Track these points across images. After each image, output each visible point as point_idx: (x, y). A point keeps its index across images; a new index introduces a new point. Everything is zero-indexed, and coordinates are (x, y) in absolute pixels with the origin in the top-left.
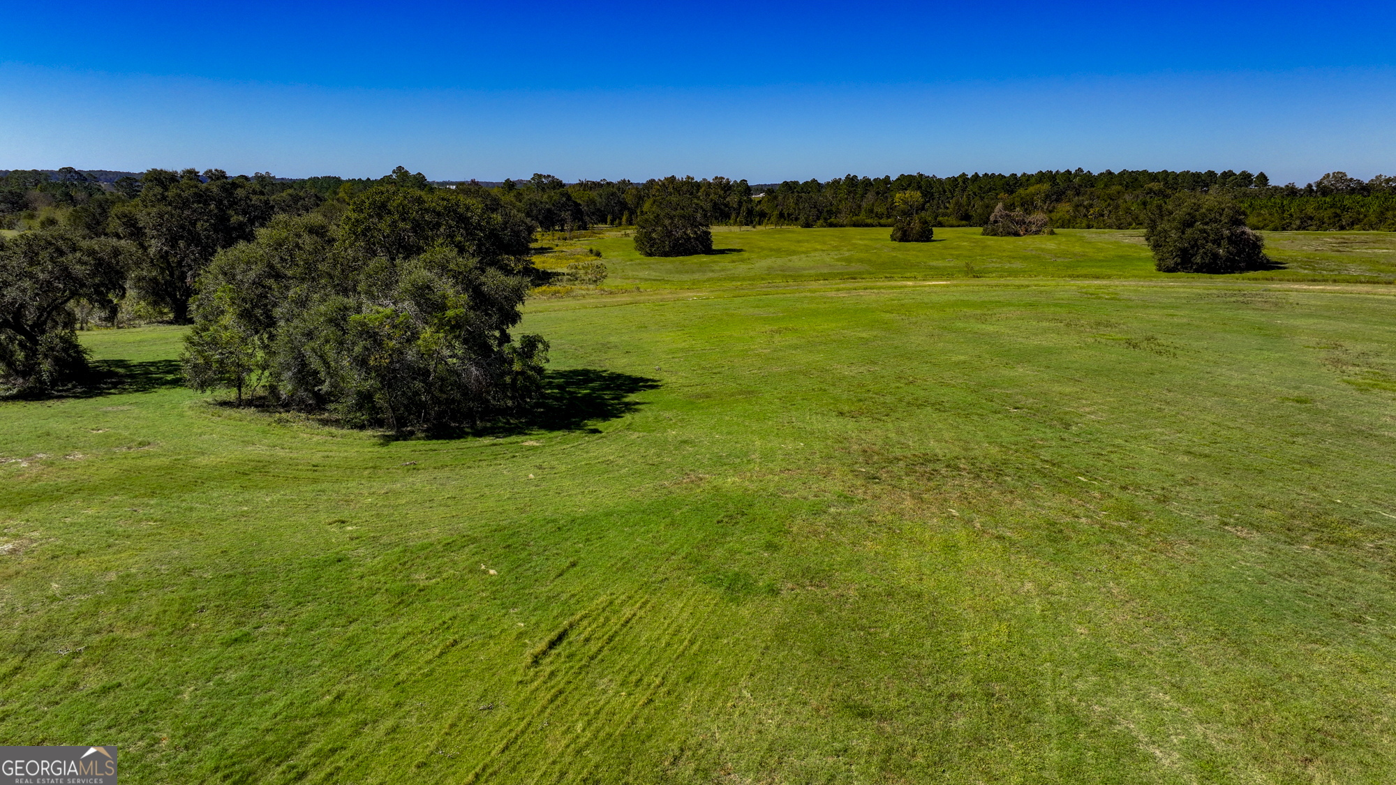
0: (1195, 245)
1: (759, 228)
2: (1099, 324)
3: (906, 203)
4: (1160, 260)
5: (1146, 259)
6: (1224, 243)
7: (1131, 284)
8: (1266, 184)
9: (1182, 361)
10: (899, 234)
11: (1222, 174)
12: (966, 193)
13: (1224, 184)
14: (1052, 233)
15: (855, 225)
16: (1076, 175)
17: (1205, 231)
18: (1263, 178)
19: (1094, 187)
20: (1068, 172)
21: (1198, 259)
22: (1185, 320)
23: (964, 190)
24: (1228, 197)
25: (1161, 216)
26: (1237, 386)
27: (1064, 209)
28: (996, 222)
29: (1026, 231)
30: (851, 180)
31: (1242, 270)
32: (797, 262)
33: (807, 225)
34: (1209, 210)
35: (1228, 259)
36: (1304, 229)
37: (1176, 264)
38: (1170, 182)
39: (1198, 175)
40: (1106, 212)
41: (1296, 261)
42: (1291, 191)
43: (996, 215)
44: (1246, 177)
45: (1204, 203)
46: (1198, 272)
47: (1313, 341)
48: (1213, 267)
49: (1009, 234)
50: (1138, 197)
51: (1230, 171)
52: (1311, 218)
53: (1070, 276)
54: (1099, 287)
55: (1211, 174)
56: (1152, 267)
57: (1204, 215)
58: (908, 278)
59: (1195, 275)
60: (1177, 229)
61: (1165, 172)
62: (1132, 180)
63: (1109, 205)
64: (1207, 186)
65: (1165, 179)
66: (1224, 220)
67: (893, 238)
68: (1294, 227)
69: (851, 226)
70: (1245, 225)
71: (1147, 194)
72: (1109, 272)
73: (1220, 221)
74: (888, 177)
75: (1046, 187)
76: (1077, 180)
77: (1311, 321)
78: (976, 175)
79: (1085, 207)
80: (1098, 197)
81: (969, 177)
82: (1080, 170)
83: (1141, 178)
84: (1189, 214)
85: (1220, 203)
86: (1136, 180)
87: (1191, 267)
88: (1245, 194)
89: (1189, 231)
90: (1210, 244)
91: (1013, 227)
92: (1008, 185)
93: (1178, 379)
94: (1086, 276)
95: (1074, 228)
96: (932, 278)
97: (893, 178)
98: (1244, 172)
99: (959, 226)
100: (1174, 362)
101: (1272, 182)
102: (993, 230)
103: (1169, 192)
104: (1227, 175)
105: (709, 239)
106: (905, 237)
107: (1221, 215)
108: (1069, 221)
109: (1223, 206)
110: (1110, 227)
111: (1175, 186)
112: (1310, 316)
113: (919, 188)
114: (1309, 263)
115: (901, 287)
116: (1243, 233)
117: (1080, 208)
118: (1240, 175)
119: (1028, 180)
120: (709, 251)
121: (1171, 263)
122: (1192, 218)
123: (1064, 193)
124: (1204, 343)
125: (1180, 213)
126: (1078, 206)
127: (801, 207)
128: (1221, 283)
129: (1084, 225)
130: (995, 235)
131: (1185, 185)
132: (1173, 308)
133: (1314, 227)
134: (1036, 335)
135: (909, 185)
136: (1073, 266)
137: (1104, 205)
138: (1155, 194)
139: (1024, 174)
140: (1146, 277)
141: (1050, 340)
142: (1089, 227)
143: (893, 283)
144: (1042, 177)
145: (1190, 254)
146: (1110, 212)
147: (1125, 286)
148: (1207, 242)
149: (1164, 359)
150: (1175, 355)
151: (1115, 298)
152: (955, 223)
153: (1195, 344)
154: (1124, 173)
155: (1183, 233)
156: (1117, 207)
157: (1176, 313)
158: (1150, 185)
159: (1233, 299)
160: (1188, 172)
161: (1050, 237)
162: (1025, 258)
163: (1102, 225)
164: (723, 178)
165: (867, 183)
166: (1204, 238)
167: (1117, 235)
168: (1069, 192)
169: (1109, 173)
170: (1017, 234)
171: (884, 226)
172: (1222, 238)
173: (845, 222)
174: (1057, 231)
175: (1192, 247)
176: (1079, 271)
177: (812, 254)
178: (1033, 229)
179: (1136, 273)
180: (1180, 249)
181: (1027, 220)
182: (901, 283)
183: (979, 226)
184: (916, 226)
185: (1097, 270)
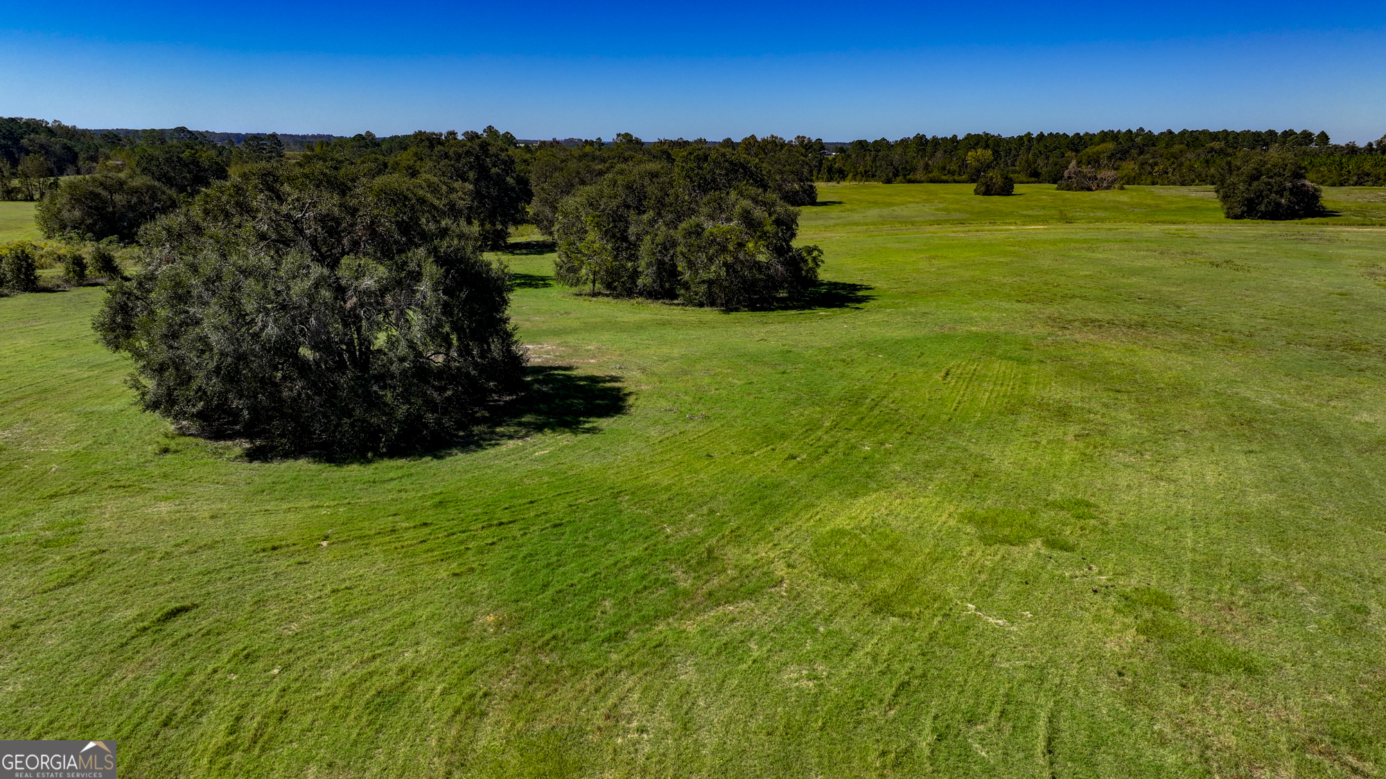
0: (1260, 195)
1: (843, 184)
2: (1185, 253)
3: (978, 160)
4: (1228, 209)
5: (1215, 209)
6: (1286, 194)
7: (1205, 227)
9: (1254, 274)
10: (983, 189)
11: (1283, 133)
12: (1031, 152)
13: (1285, 143)
14: (1122, 188)
15: (932, 181)
16: (1137, 134)
17: (1269, 184)
18: (1324, 137)
19: (1155, 146)
20: (1129, 131)
21: (1263, 208)
22: (1254, 251)
23: (1029, 149)
24: (1290, 155)
25: (1230, 171)
26: (1297, 288)
27: (1129, 167)
28: (1070, 178)
29: (1098, 186)
30: (920, 139)
31: (1300, 217)
32: (898, 211)
33: (889, 181)
34: (1274, 166)
35: (1289, 207)
36: (1360, 184)
37: (1243, 212)
38: (1230, 140)
39: (1258, 134)
40: (1170, 170)
41: (1349, 210)
42: (1351, 150)
43: (1070, 172)
44: (1307, 136)
45: (1269, 160)
46: (1262, 219)
48: (1276, 214)
49: (1082, 189)
50: (1199, 155)
51: (1290, 130)
52: (1368, 175)
53: (1149, 222)
54: (1177, 230)
55: (1272, 133)
56: (1221, 215)
57: (1269, 170)
58: (1010, 224)
59: (1260, 221)
60: (1245, 182)
61: (1225, 131)
62: (1193, 139)
63: (1173, 163)
64: (1266, 144)
65: (1225, 138)
66: (1287, 174)
67: (977, 192)
69: (928, 182)
70: (1305, 179)
71: (1209, 152)
72: (1183, 219)
73: (1284, 175)
74: (955, 136)
75: (1110, 146)
76: (1138, 140)
77: (1357, 251)
79: (1150, 165)
80: (1161, 156)
81: (1034, 136)
82: (1141, 129)
83: (1201, 137)
84: (1256, 169)
85: (1284, 159)
86: (1197, 139)
87: (1256, 215)
88: (1305, 153)
89: (1255, 184)
90: (1273, 195)
91: (1087, 183)
92: (1072, 144)
93: (1253, 284)
94: (1164, 222)
95: (1139, 184)
96: (1030, 224)
97: (960, 137)
98: (1305, 131)
99: (1028, 183)
100: (1248, 275)
101: (1333, 141)
102: (1067, 185)
103: (1230, 150)
104: (1288, 134)
105: (814, 192)
106: (988, 191)
107: (1284, 170)
108: (1135, 178)
109: (1286, 162)
110: (1174, 184)
111: (1235, 145)
112: (1356, 247)
113: (987, 147)
114: (1362, 211)
115: (1006, 230)
116: (1304, 185)
117: (1145, 166)
118: (1301, 134)
119: (1091, 139)
120: (814, 203)
121: (1238, 211)
122: (1259, 172)
123: (1128, 152)
124: (1272, 265)
125: (1248, 169)
126: (1143, 164)
127: (878, 165)
128: (1281, 227)
129: (1149, 181)
130: (1069, 190)
131: (1245, 144)
132: (1243, 243)
133: (1370, 183)
134: (1138, 259)
135: (977, 144)
136: (1152, 214)
137: (1168, 163)
138: (1216, 152)
139: (1087, 133)
140: (1216, 223)
141: (1151, 263)
142: (1153, 183)
143: (996, 227)
144: (1106, 136)
145: (1255, 203)
146: (1174, 169)
147: (1201, 229)
148: (1271, 193)
149: (1241, 273)
150: (1248, 271)
151: (1194, 237)
152: (1024, 179)
153: (1263, 265)
154: (1184, 132)
155: (1250, 185)
156: (1181, 165)
157: (1246, 246)
158: (1211, 144)
159: (1293, 237)
160: (1249, 131)
161: (1122, 191)
162: (1106, 209)
163: (1166, 182)
164: (804, 137)
165: (936, 142)
166: (1269, 190)
167: (1184, 190)
168: (1133, 151)
169: (1170, 132)
170: (1089, 189)
171: (959, 182)
172: (1285, 189)
173: (922, 179)
174: (1126, 186)
175: (1258, 197)
176: (1157, 218)
177: (909, 205)
178: (1105, 185)
179: (1207, 220)
180: (1247, 199)
181: (1099, 177)
182: (1004, 227)
183: (1049, 182)
184: (999, 181)
185: (1173, 218)
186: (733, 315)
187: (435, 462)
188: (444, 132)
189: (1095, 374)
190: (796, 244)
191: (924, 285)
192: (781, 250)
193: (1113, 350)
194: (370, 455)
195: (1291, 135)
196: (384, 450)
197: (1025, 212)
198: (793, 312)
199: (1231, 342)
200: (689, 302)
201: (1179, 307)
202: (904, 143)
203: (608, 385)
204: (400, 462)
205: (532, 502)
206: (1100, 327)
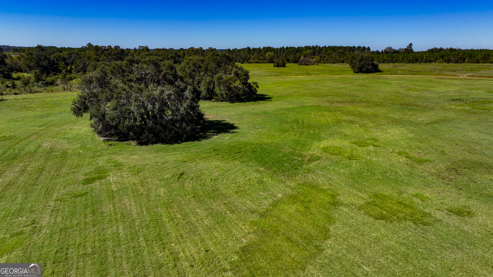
0: (363, 66)
2: (350, 83)
3: (269, 56)
4: (354, 70)
5: (350, 71)
8: (370, 50)
9: (372, 88)
10: (276, 65)
12: (285, 53)
14: (317, 64)
15: (256, 63)
17: (365, 62)
18: (369, 48)
19: (323, 51)
21: (364, 70)
22: (368, 82)
26: (385, 91)
27: (316, 58)
28: (301, 61)
29: (310, 64)
30: (249, 49)
31: (374, 73)
34: (366, 57)
35: (371, 70)
36: (384, 63)
37: (359, 71)
39: (350, 47)
40: (329, 59)
41: (385, 70)
42: (378, 52)
43: (301, 59)
44: (364, 48)
46: (364, 73)
47: (396, 84)
48: (368, 71)
49: (306, 65)
50: (336, 54)
52: (386, 60)
53: (333, 74)
56: (352, 72)
57: (365, 59)
58: (292, 76)
60: (358, 62)
62: (334, 49)
65: (343, 48)
66: (370, 60)
67: (274, 66)
68: (381, 62)
70: (374, 61)
71: (339, 53)
72: (342, 73)
74: (260, 48)
75: (309, 51)
76: (317, 49)
77: (394, 81)
78: (287, 47)
79: (323, 57)
80: (325, 54)
81: (285, 48)
82: (317, 46)
84: (361, 58)
85: (369, 55)
87: (362, 72)
89: (361, 62)
91: (307, 63)
96: (298, 76)
97: (261, 48)
98: (364, 47)
101: (372, 50)
102: (301, 64)
104: (359, 47)
106: (278, 66)
107: (369, 58)
108: (320, 61)
110: (331, 63)
112: (393, 80)
113: (271, 51)
114: (388, 71)
115: (293, 78)
116: (374, 63)
121: (357, 71)
123: (315, 53)
124: (375, 85)
125: (359, 58)
126: (321, 57)
127: (237, 57)
128: (370, 75)
129: (323, 62)
130: (302, 65)
132: (363, 80)
133: (386, 62)
134: (338, 85)
135: (268, 50)
136: (332, 72)
140: (351, 74)
141: (342, 86)
142: (325, 63)
144: (307, 48)
148: (366, 65)
149: (368, 88)
150: (370, 87)
151: (349, 78)
153: (373, 85)
154: (330, 47)
156: (332, 57)
157: (365, 81)
158: (339, 51)
162: (317, 71)
163: (328, 62)
164: (211, 48)
165: (254, 49)
169: (326, 46)
170: (308, 65)
171: (265, 63)
172: (369, 64)
173: (253, 62)
174: (319, 64)
175: (362, 67)
176: (334, 73)
177: (255, 70)
178: (312, 64)
179: (349, 73)
180: (360, 67)
181: (310, 61)
182: (290, 77)
183: (293, 63)
184: (281, 62)
185: (338, 73)
186: (235, 104)
187: (198, 142)
188: (107, 46)
189: (350, 113)
190: (249, 81)
191: (283, 94)
192: (245, 83)
193: (351, 108)
194: (179, 141)
195: (360, 48)
196: (184, 140)
197: (294, 72)
198: (252, 102)
199: (378, 105)
200: (217, 100)
201: (358, 97)
202: (243, 50)
203: (224, 122)
204: (189, 143)
205: (240, 148)
206: (342, 102)
